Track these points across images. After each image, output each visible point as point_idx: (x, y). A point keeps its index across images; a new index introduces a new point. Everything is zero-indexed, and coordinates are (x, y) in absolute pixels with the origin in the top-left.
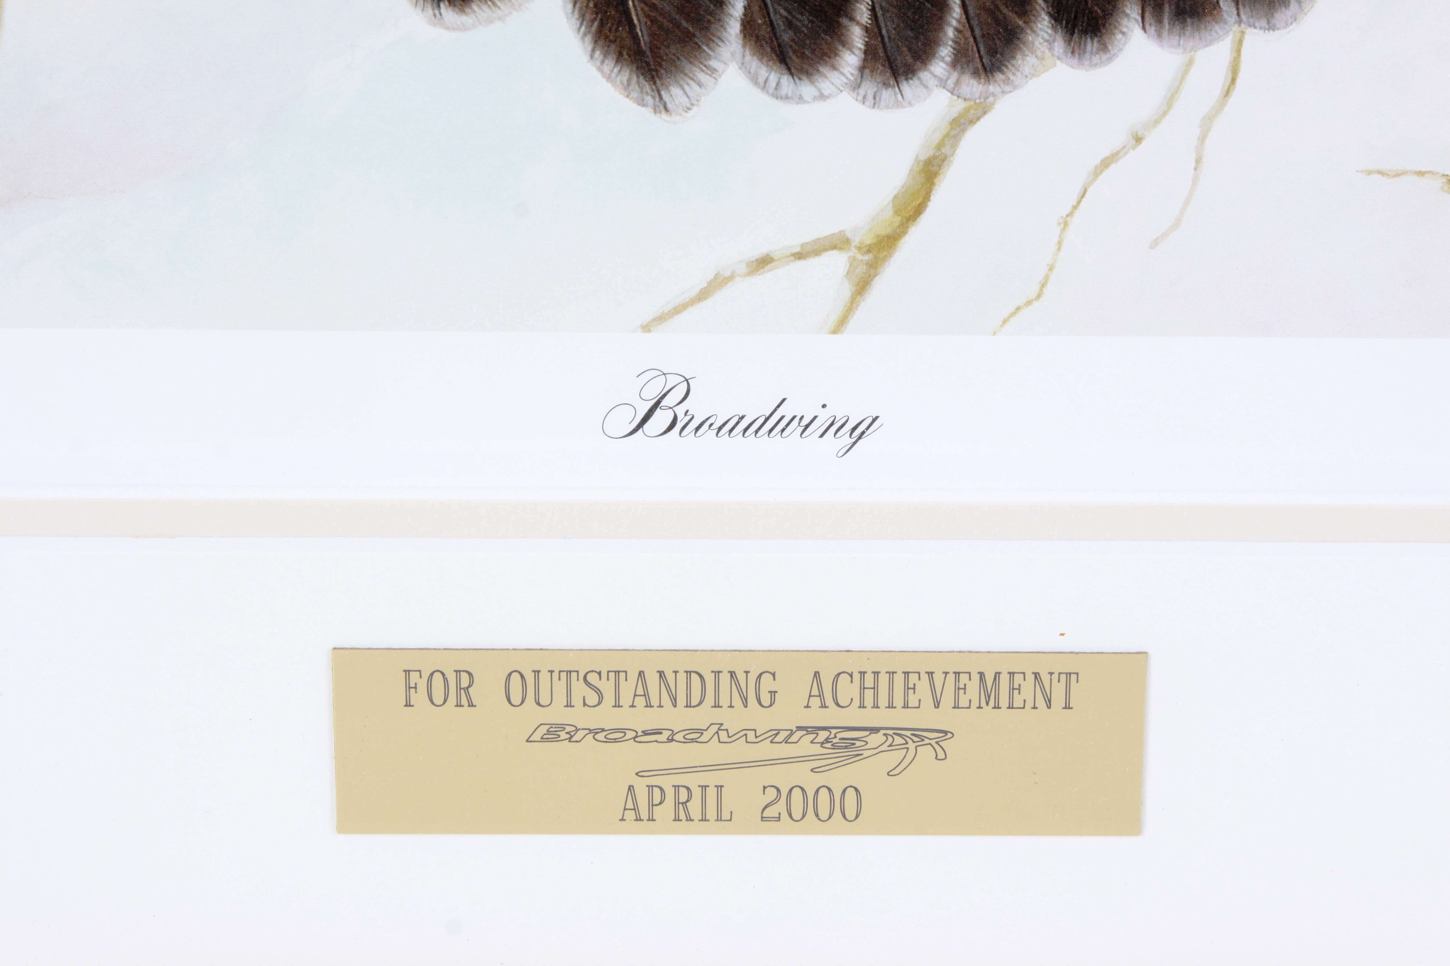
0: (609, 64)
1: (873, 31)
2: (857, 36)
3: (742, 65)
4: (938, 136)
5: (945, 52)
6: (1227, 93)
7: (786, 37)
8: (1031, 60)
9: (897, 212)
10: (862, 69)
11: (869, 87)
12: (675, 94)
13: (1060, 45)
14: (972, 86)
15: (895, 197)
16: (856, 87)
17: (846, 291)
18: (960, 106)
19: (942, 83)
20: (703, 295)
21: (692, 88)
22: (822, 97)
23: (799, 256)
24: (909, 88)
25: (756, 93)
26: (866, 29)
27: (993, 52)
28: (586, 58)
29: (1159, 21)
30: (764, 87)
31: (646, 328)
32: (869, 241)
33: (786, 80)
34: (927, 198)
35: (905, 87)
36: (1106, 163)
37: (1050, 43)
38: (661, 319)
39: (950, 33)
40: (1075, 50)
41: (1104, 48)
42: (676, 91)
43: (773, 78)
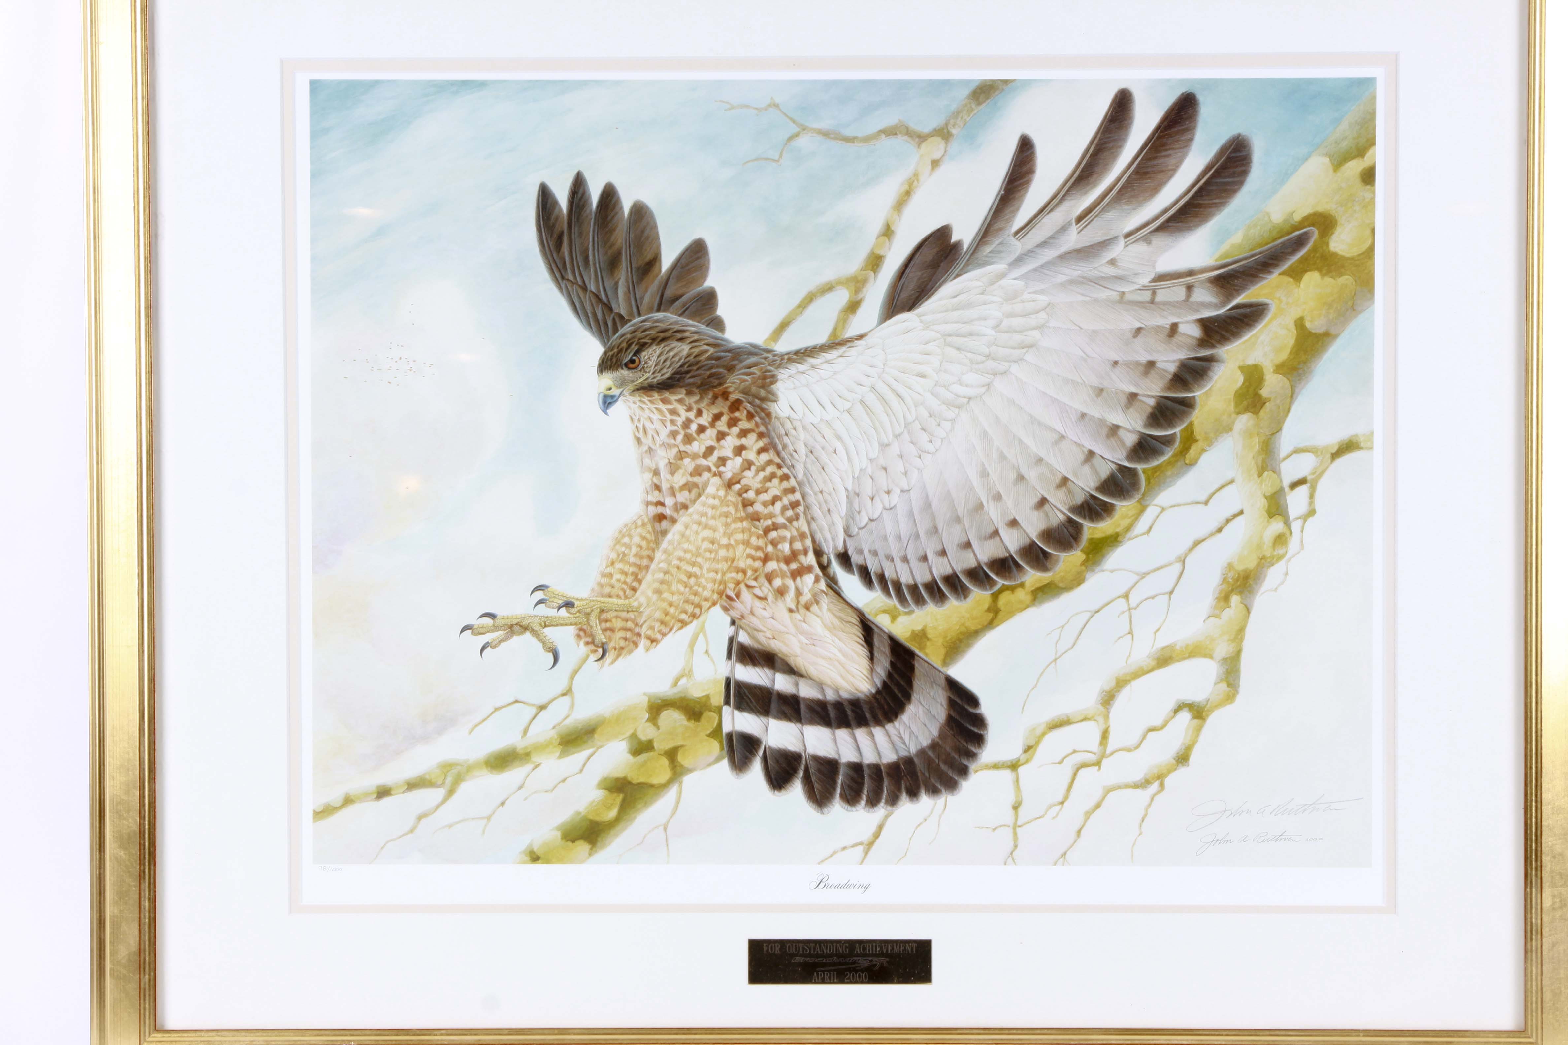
0: (811, 804)
1: (868, 796)
2: (864, 797)
3: (840, 804)
4: (882, 820)
5: (883, 800)
6: (944, 809)
7: (849, 797)
8: (902, 802)
9: (874, 836)
10: (865, 805)
11: (867, 809)
12: (825, 810)
13: (908, 799)
14: (889, 808)
15: (873, 833)
16: (864, 808)
17: (863, 854)
18: (887, 812)
19: (883, 807)
20: (831, 856)
21: (829, 809)
22: (857, 811)
23: (852, 847)
26: (866, 796)
27: (893, 801)
28: (806, 802)
29: (929, 793)
30: (845, 808)
31: (819, 863)
32: (867, 843)
33: (849, 807)
34: (880, 833)
35: (875, 808)
36: (919, 825)
37: (906, 799)
38: (822, 861)
39: (884, 796)
40: (911, 800)
41: (917, 800)
42: (825, 809)
43: (846, 806)
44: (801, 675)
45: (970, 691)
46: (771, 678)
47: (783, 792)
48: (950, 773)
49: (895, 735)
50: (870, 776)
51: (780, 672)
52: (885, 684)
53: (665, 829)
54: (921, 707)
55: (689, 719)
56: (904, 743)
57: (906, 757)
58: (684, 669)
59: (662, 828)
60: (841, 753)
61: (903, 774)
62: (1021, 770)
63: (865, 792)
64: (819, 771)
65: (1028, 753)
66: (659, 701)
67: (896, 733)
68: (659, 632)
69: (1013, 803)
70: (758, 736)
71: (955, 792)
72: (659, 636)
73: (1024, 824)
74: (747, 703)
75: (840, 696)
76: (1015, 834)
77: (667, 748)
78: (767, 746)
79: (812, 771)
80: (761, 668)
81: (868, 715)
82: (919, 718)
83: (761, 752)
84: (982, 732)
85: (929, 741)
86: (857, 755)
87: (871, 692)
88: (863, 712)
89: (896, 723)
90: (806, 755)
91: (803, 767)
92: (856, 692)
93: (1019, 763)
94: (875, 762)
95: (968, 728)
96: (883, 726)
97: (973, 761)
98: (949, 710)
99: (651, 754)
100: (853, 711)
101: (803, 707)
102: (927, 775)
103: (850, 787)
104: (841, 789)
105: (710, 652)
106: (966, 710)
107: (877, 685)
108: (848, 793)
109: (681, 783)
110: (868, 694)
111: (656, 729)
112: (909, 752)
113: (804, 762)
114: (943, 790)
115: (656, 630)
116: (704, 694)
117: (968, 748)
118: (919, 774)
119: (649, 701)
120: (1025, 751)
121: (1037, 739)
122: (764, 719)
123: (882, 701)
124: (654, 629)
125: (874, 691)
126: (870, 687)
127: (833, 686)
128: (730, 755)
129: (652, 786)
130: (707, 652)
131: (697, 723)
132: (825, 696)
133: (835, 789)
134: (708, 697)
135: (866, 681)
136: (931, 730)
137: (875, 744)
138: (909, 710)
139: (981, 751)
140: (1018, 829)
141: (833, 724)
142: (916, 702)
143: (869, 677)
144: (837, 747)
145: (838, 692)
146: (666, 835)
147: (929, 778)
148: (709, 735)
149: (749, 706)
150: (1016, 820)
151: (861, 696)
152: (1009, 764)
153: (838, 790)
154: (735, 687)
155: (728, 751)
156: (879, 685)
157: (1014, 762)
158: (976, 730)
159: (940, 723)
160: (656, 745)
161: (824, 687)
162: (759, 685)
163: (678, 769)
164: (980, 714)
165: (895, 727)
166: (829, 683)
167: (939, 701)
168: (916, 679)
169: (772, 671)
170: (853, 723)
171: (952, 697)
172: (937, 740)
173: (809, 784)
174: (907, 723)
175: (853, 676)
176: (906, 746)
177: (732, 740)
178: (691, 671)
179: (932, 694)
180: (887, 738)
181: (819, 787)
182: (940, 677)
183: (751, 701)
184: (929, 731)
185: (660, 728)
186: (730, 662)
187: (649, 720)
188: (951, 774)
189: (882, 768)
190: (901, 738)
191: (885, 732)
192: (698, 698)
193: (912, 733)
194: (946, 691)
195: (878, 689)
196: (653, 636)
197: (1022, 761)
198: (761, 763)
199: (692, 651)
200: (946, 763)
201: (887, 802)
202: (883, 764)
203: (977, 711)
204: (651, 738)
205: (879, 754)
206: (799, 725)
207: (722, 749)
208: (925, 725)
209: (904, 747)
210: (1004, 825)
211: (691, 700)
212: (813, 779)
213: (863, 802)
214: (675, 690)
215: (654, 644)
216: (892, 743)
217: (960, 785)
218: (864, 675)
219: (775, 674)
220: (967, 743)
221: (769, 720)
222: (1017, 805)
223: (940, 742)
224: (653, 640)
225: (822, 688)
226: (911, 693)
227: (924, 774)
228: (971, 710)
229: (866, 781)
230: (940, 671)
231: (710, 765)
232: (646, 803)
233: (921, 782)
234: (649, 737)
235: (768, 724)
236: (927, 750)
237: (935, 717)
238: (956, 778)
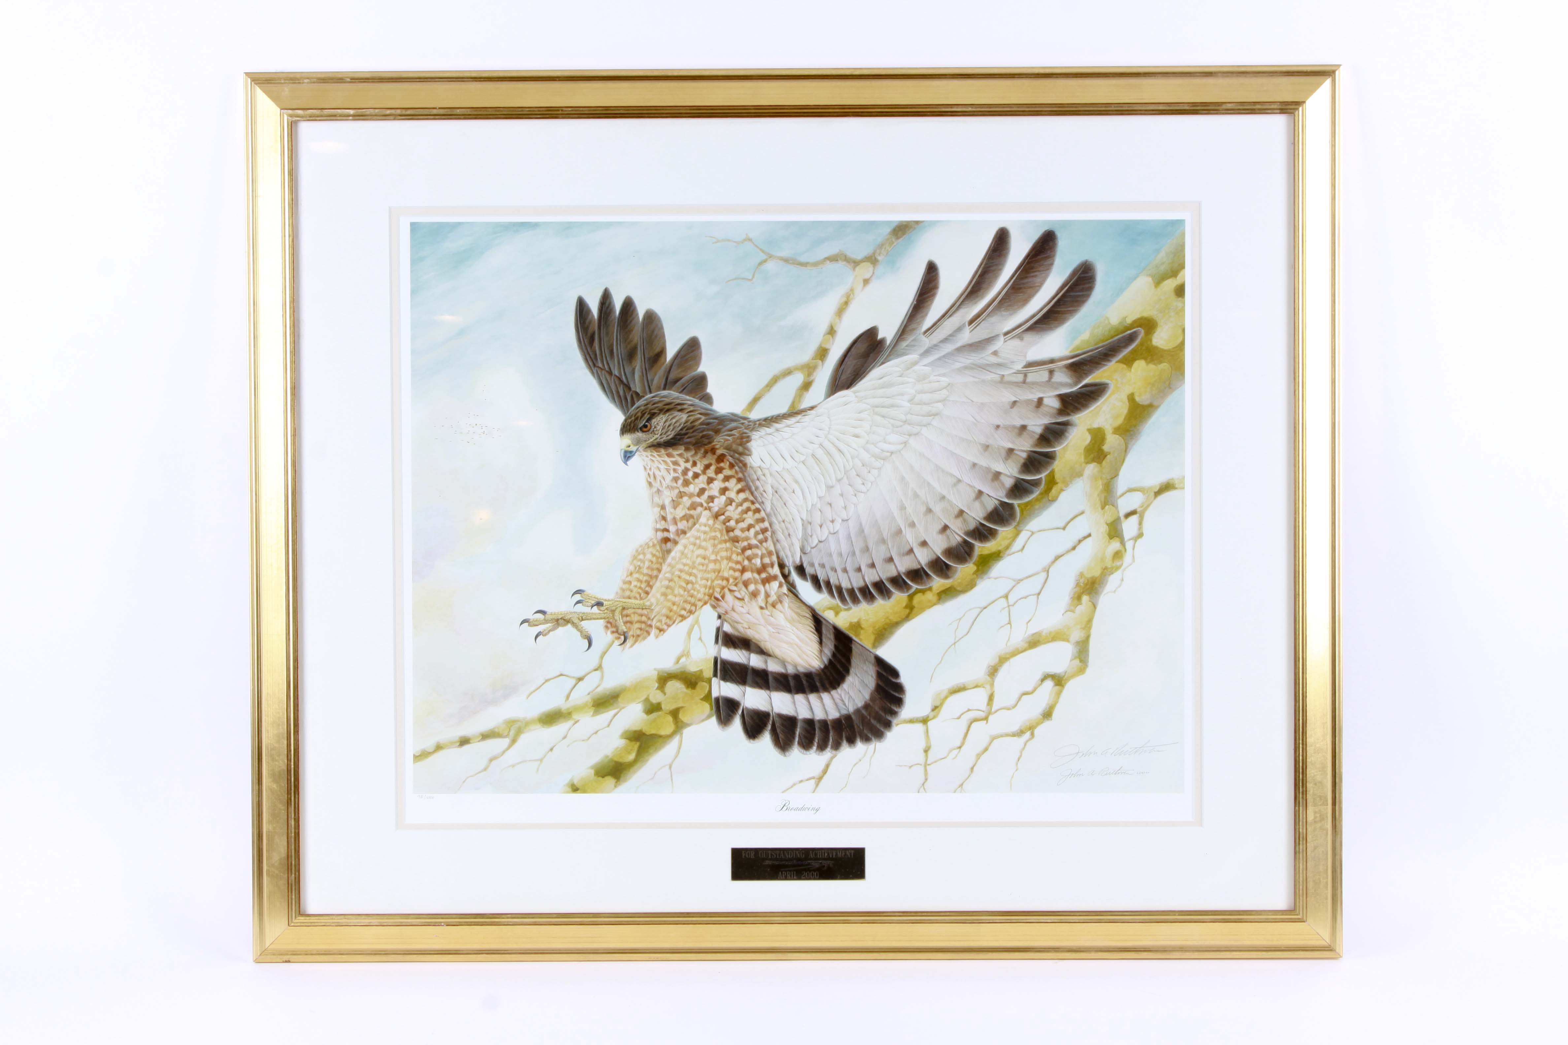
0: (777, 749)
1: (818, 743)
2: (816, 744)
3: (798, 749)
4: (828, 760)
5: (830, 746)
6: (874, 753)
7: (804, 744)
8: (843, 748)
9: (823, 773)
10: (817, 749)
11: (818, 752)
12: (787, 754)
13: (847, 745)
14: (834, 752)
15: (822, 771)
16: (816, 752)
17: (815, 786)
18: (832, 755)
19: (829, 751)
20: (792, 787)
21: (790, 753)
22: (810, 754)
23: (807, 780)
24: (824, 752)
25: (800, 753)
27: (837, 746)
29: (863, 741)
30: (801, 752)
31: (783, 792)
32: (818, 777)
33: (805, 751)
34: (827, 770)
36: (856, 764)
38: (785, 791)
39: (830, 743)
40: (850, 746)
41: (854, 746)
43: (803, 751)
44: (769, 655)
45: (892, 666)
46: (747, 657)
47: (757, 740)
48: (878, 726)
49: (838, 698)
50: (820, 729)
51: (754, 653)
52: (830, 661)
53: (670, 767)
54: (856, 678)
55: (687, 687)
56: (845, 704)
57: (846, 715)
58: (684, 651)
59: (667, 767)
60: (798, 711)
61: (844, 727)
62: (929, 723)
63: (816, 740)
64: (783, 725)
65: (935, 711)
66: (666, 674)
67: (839, 697)
68: (666, 624)
69: (924, 748)
70: (738, 700)
71: (882, 740)
72: (665, 627)
73: (932, 763)
74: (730, 676)
75: (798, 671)
76: (926, 770)
77: (671, 709)
78: (744, 707)
79: (777, 725)
80: (740, 650)
81: (818, 684)
82: (855, 686)
83: (740, 712)
84: (901, 696)
85: (863, 703)
86: (810, 713)
87: (821, 667)
88: (814, 681)
89: (839, 690)
90: (773, 714)
91: (771, 722)
92: (810, 667)
93: (929, 719)
94: (823, 719)
95: (891, 693)
96: (829, 692)
97: (895, 717)
98: (877, 680)
99: (660, 713)
100: (807, 681)
101: (770, 678)
102: (862, 728)
103: (806, 737)
104: (799, 738)
105: (703, 639)
106: (890, 680)
107: (824, 662)
108: (803, 741)
109: (682, 734)
110: (818, 669)
111: (663, 695)
112: (848, 711)
113: (771, 719)
114: (873, 738)
115: (663, 622)
116: (698, 669)
117: (891, 708)
118: (856, 727)
119: (658, 674)
120: (933, 710)
121: (942, 701)
122: (742, 688)
123: (829, 674)
124: (662, 622)
125: (822, 666)
126: (819, 664)
127: (792, 663)
128: (717, 714)
129: (660, 736)
130: (700, 639)
131: (694, 691)
132: (786, 670)
133: (794, 738)
134: (701, 671)
135: (817, 659)
136: (864, 694)
137: (824, 705)
138: (848, 680)
139: (901, 710)
140: (928, 767)
141: (793, 691)
142: (854, 674)
143: (819, 656)
144: (796, 708)
145: (796, 668)
146: (671, 773)
147: (863, 730)
148: (702, 699)
149: (731, 678)
150: (927, 760)
151: (813, 670)
152: (921, 719)
153: (797, 739)
154: (721, 664)
155: (716, 711)
156: (826, 662)
157: (925, 718)
158: (897, 695)
159: (871, 690)
160: (663, 706)
161: (786, 664)
162: (739, 663)
163: (680, 724)
164: (900, 683)
165: (838, 693)
166: (789, 660)
167: (870, 674)
168: (853, 658)
169: (748, 652)
170: (807, 690)
171: (880, 670)
172: (869, 702)
173: (775, 734)
174: (847, 690)
175: (807, 656)
176: (846, 707)
177: (719, 703)
178: (688, 652)
179: (865, 668)
180: (832, 701)
181: (783, 737)
182: (871, 656)
183: (733, 674)
184: (863, 695)
185: (667, 694)
186: (717, 646)
187: (658, 688)
188: (879, 728)
189: (829, 723)
190: (843, 701)
191: (830, 696)
192: (694, 672)
193: (850, 697)
194: (875, 666)
195: (826, 665)
196: (661, 627)
197: (931, 717)
198: (740, 719)
199: (690, 638)
200: (875, 719)
201: (832, 748)
202: (829, 720)
203: (898, 681)
204: (660, 701)
205: (826, 712)
206: (768, 692)
207: (711, 709)
208: (860, 691)
209: (844, 707)
210: (918, 764)
211: (689, 673)
212: (778, 731)
213: (815, 748)
214: (678, 666)
215: (662, 632)
216: (836, 704)
217: (885, 735)
218: (815, 655)
219: (750, 654)
220: (891, 704)
221: (746, 688)
222: (927, 749)
223: (871, 704)
224: (661, 630)
225: (785, 665)
226: (850, 667)
227: (859, 727)
228: (894, 680)
229: (817, 732)
230: (870, 652)
231: (703, 721)
232: (656, 749)
233: (857, 733)
234: (658, 701)
235: (745, 691)
236: (861, 709)
237: (867, 685)
238: (883, 730)
